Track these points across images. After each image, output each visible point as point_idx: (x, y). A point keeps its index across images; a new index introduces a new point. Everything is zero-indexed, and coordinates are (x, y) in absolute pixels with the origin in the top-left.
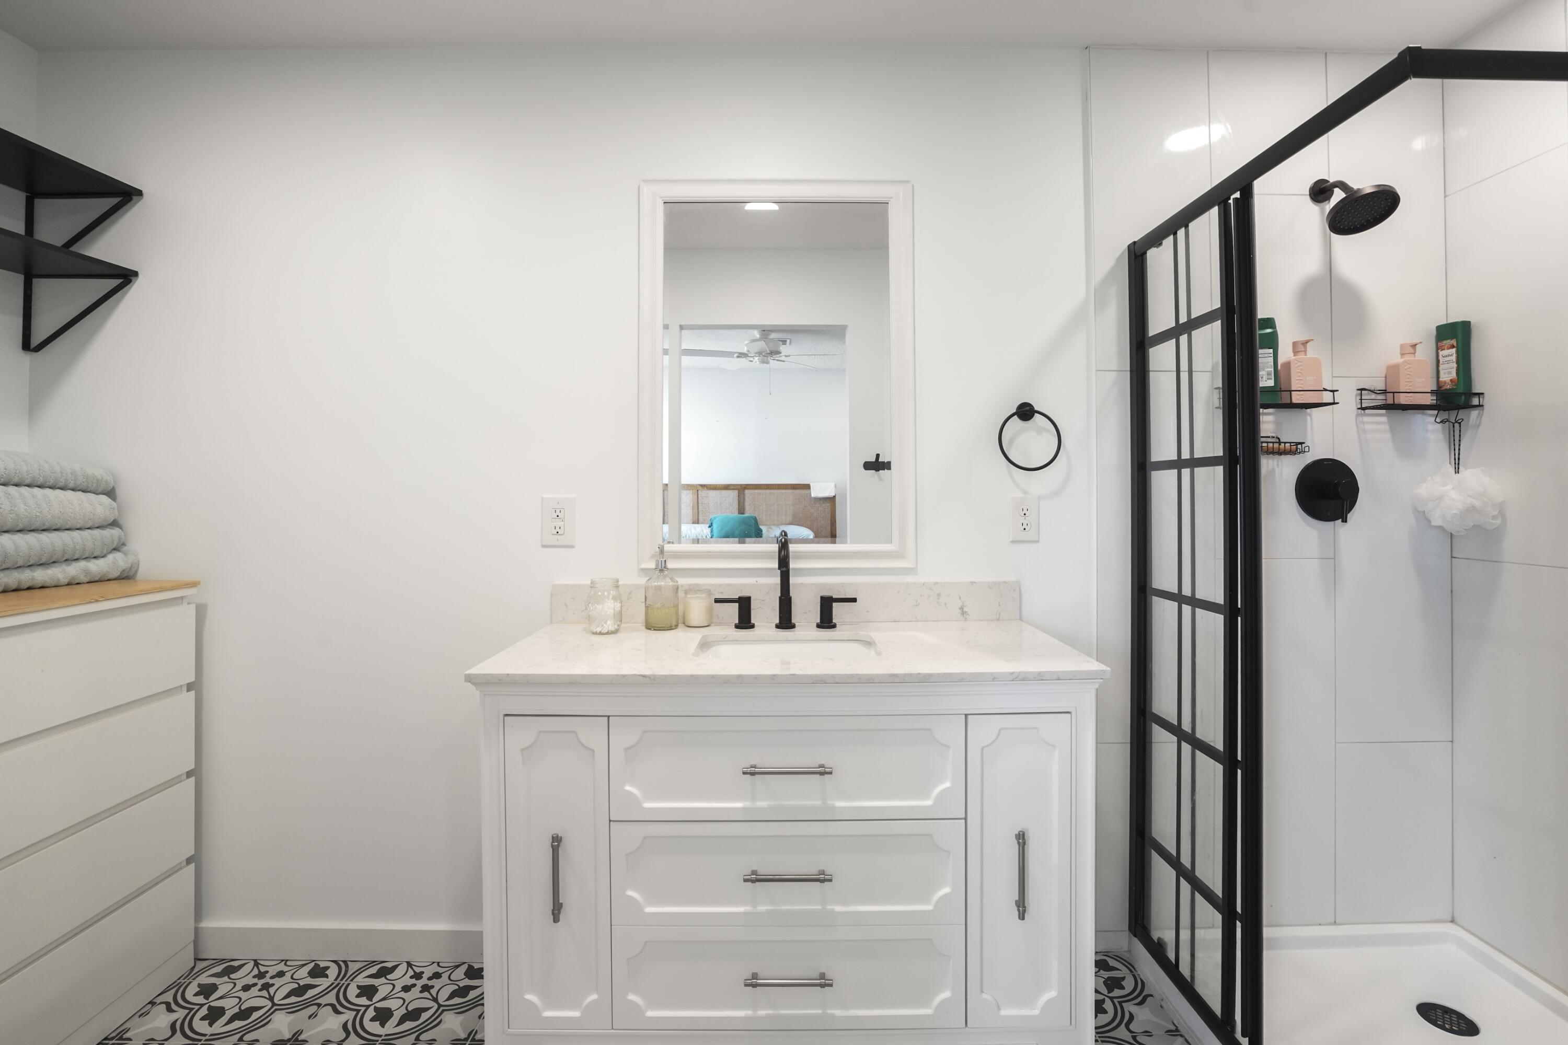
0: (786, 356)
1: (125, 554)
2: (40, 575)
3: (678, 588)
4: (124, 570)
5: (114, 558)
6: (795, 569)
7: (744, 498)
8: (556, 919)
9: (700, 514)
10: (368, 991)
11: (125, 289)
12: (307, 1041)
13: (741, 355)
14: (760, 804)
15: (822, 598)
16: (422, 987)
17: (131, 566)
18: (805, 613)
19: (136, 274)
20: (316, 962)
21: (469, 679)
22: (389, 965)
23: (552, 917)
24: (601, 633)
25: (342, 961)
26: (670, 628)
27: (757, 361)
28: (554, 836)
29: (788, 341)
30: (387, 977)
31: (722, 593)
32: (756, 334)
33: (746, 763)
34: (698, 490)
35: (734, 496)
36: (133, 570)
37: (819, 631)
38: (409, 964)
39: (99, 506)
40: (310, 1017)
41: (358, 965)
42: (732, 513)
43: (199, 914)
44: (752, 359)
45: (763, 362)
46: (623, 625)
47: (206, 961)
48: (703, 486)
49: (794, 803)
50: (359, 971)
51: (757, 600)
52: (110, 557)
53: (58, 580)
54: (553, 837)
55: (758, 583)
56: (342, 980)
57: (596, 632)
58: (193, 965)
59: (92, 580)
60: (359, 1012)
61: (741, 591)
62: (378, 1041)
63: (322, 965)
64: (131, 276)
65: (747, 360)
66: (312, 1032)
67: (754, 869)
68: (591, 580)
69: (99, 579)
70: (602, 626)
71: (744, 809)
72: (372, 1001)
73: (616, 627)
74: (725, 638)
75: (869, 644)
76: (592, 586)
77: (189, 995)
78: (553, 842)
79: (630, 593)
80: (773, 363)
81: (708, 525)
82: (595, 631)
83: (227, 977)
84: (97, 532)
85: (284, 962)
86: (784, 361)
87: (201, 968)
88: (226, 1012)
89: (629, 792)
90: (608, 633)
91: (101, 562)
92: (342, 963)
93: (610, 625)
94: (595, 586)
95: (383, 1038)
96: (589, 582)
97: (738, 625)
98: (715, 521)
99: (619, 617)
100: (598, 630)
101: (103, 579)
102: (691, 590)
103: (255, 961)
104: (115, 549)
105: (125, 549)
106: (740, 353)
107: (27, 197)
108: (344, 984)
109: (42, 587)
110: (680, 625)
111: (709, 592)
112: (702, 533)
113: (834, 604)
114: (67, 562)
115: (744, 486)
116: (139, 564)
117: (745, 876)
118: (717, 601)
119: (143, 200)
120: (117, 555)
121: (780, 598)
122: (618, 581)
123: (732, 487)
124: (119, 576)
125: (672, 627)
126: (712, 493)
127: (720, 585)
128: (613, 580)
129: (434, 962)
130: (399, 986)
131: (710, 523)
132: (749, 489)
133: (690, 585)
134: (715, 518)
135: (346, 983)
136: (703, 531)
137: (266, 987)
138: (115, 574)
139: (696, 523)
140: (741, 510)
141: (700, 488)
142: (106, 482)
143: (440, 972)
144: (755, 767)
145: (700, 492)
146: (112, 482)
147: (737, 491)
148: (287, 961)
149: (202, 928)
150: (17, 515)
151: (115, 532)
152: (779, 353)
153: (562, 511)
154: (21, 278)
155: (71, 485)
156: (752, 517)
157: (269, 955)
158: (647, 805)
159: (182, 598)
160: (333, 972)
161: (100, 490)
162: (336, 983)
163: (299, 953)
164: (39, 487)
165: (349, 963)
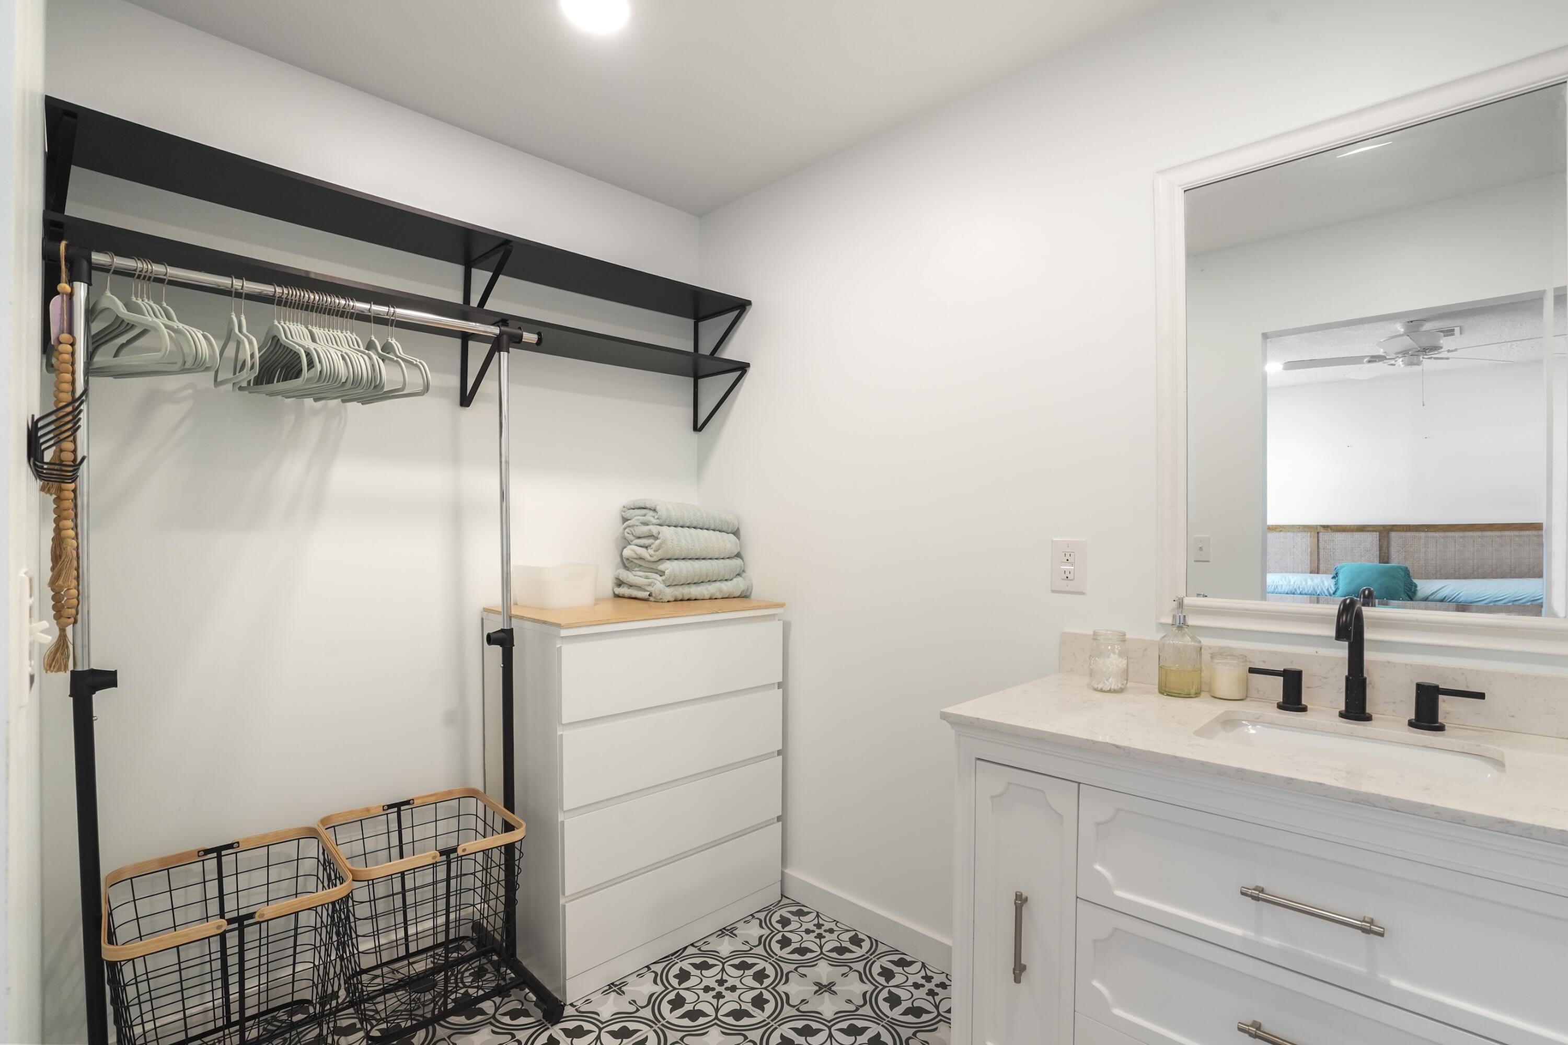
0: (1449, 351)
1: (744, 578)
2: (694, 591)
3: (1201, 649)
4: (743, 591)
5: (737, 581)
6: (1370, 641)
7: (1389, 543)
8: (1017, 980)
9: (1321, 561)
10: (887, 974)
11: (743, 378)
12: (836, 993)
13: (1374, 359)
14: (1267, 940)
15: (1420, 687)
16: (929, 990)
17: (747, 589)
18: (1394, 703)
19: (748, 365)
20: (857, 932)
21: (944, 716)
22: (908, 959)
23: (1013, 976)
24: (1102, 691)
25: (875, 940)
26: (1188, 696)
27: (1401, 363)
28: (1018, 894)
29: (1457, 330)
30: (904, 968)
31: (1264, 662)
32: (1400, 328)
33: (1251, 883)
34: (1318, 533)
35: (1373, 540)
36: (749, 591)
37: (1411, 732)
38: (924, 965)
39: (727, 542)
40: (843, 975)
41: (885, 949)
42: (1369, 561)
43: (784, 862)
44: (1393, 362)
45: (1411, 364)
46: (1129, 685)
47: (789, 900)
48: (1325, 527)
49: (1320, 956)
50: (886, 954)
51: (1315, 676)
52: (735, 580)
53: (704, 595)
54: (1016, 894)
55: (1317, 654)
56: (871, 955)
57: (1097, 688)
58: (780, 899)
59: (724, 597)
60: (878, 989)
61: (1292, 662)
62: (885, 1020)
63: (861, 936)
64: (746, 367)
65: (1386, 364)
66: (844, 988)
67: (1258, 1020)
68: (1094, 631)
69: (729, 596)
70: (1104, 682)
71: (1244, 939)
72: (888, 984)
73: (1120, 685)
74: (1258, 718)
75: (1499, 763)
76: (1094, 637)
77: (774, 921)
78: (1016, 899)
79: (1146, 650)
80: (1428, 363)
81: (1332, 576)
82: (1096, 686)
83: (798, 917)
84: (727, 561)
85: (835, 922)
86: (1448, 359)
87: (785, 903)
88: (792, 944)
89: (1098, 871)
90: (1109, 691)
91: (729, 583)
92: (873, 940)
93: (1113, 683)
94: (1098, 638)
95: (889, 1019)
96: (1092, 633)
97: (1282, 704)
98: (1342, 570)
99: (1126, 674)
100: (1100, 686)
101: (730, 597)
102: (1223, 653)
103: (818, 913)
104: (739, 575)
105: (744, 575)
106: (1372, 357)
107: (695, 322)
108: (871, 959)
109: (695, 600)
110: (1203, 694)
111: (1244, 658)
112: (1322, 585)
113: (1441, 697)
114: (709, 582)
115: (1390, 527)
116: (752, 587)
117: (1239, 1023)
118: (1252, 671)
119: (752, 308)
120: (739, 579)
121: (1347, 678)
122: (1125, 635)
123: (1371, 529)
124: (740, 595)
125: (1190, 695)
126: (1339, 536)
127: (1262, 652)
128: (1121, 633)
129: (943, 973)
130: (912, 980)
131: (1335, 572)
132: (1395, 531)
133: (1221, 648)
134: (1342, 567)
135: (874, 959)
136: (1323, 582)
137: (820, 936)
138: (738, 594)
139: (1315, 573)
140: (1384, 557)
141: (1322, 530)
142: (733, 524)
143: (947, 984)
144: (1262, 891)
145: (1321, 534)
146: (737, 524)
147: (1378, 533)
148: (838, 922)
149: (786, 873)
150: (681, 548)
151: (738, 561)
152: (1436, 348)
153: (1072, 554)
154: (692, 379)
155: (712, 527)
156: (1401, 568)
157: (828, 913)
158: (1119, 893)
159: (774, 615)
160: (866, 945)
161: (730, 530)
162: (867, 955)
163: (847, 921)
164: (694, 528)
165: (879, 943)
